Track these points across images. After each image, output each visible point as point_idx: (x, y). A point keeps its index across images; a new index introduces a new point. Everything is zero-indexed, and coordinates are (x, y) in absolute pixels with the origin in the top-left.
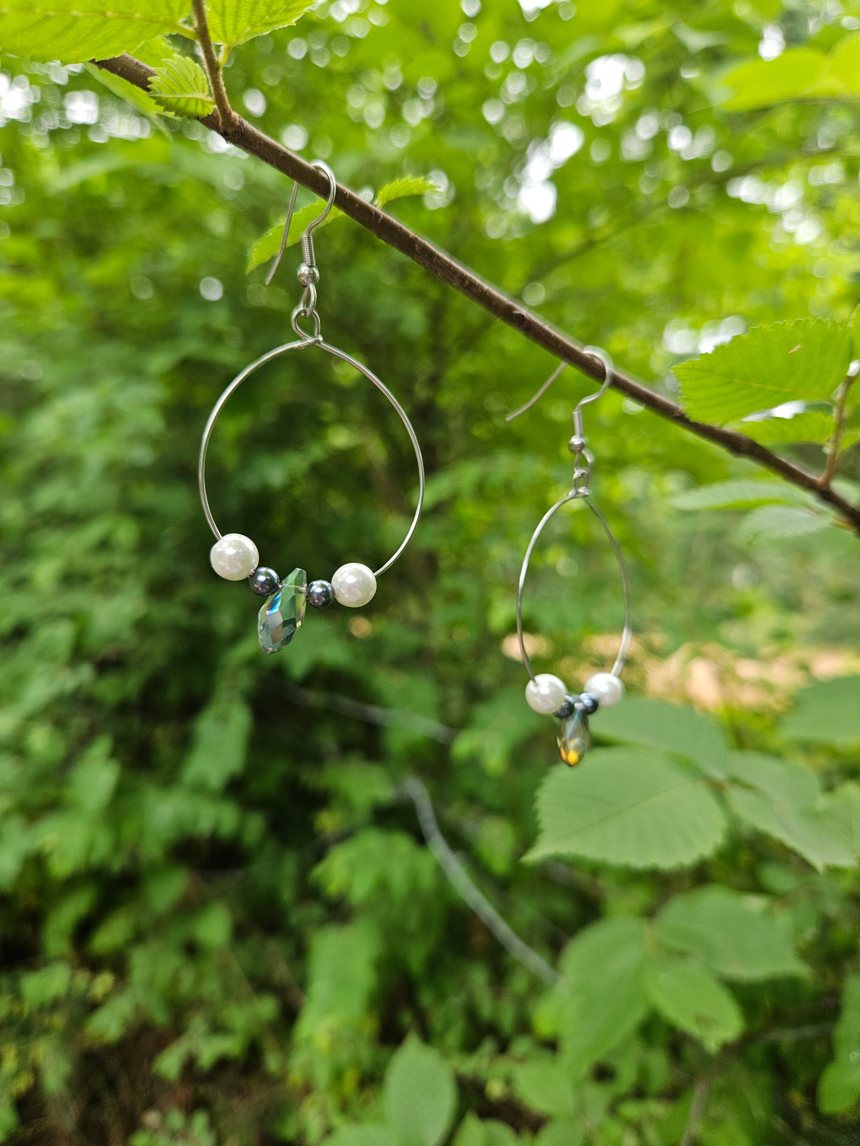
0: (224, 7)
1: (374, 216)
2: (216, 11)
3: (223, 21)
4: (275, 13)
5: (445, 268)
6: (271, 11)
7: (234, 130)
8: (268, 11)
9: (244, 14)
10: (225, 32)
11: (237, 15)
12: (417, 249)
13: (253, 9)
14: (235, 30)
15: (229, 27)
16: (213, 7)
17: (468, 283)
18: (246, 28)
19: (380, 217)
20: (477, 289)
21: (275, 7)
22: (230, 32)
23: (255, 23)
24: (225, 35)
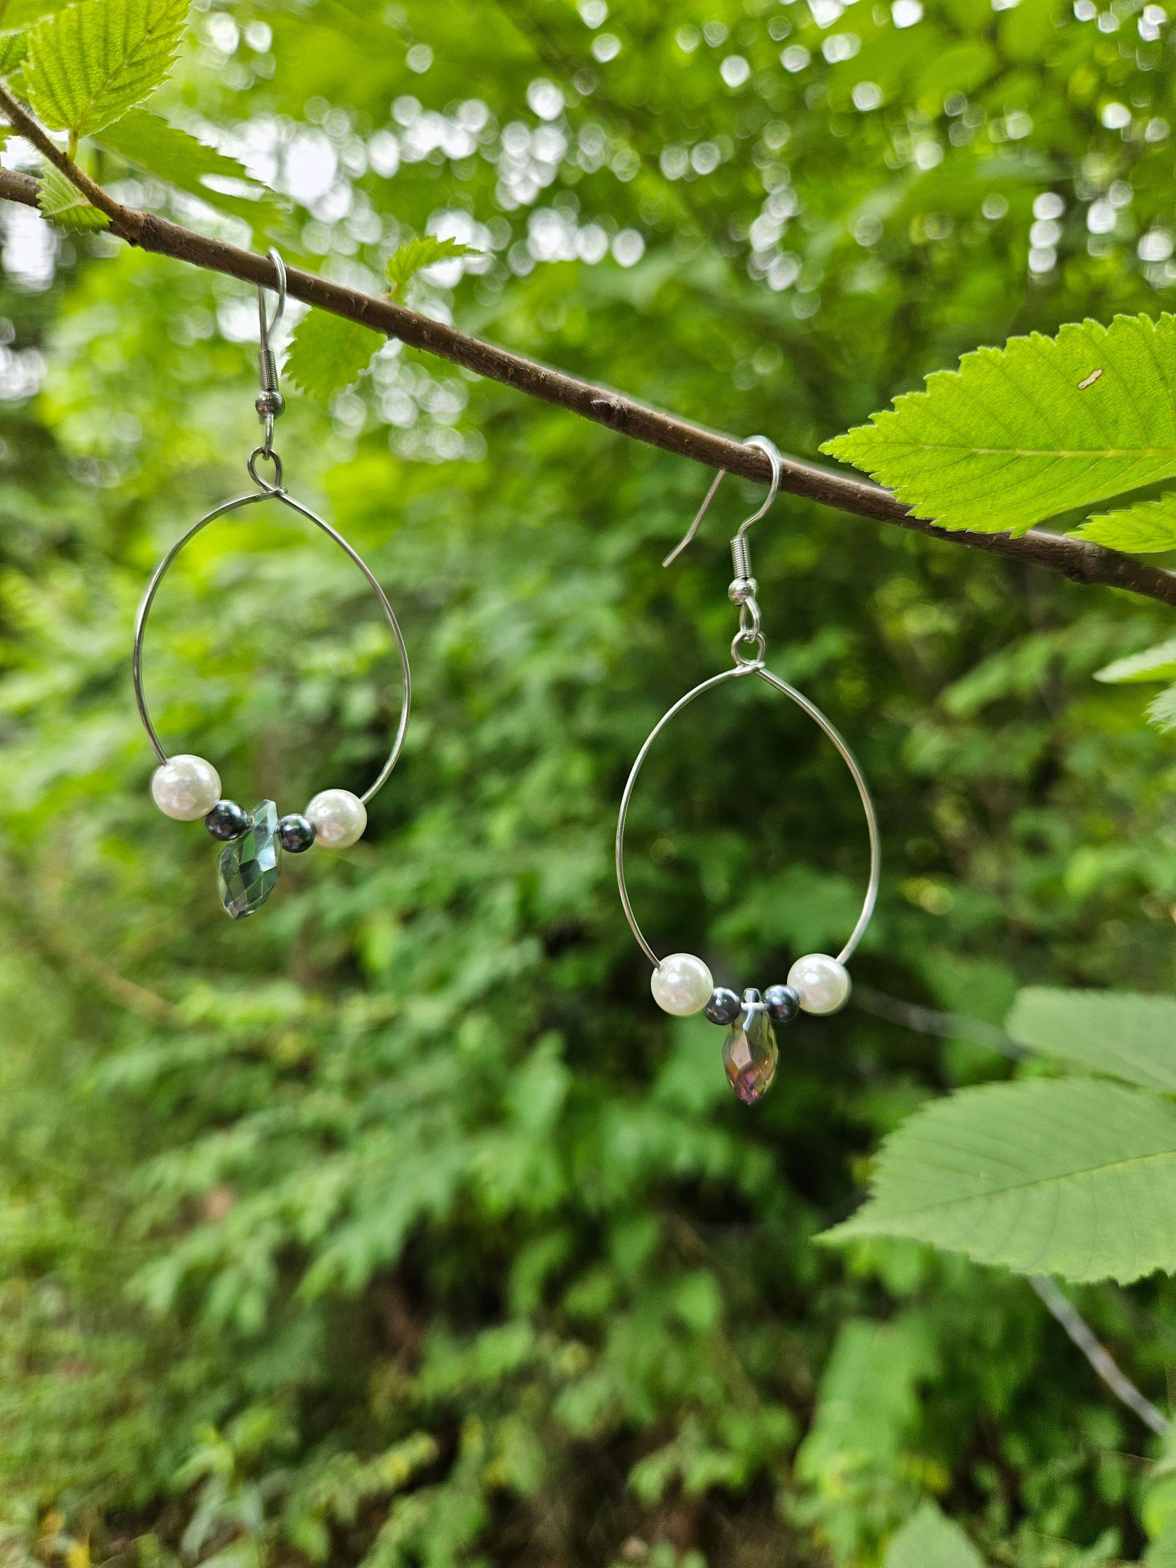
0: (49, 85)
1: (354, 305)
2: (43, 93)
3: (56, 104)
4: (117, 72)
5: (474, 357)
6: (111, 71)
7: (139, 233)
8: (107, 74)
9: (77, 84)
10: (64, 115)
11: (69, 90)
12: (426, 336)
13: (86, 78)
14: (75, 109)
15: (67, 108)
16: (37, 89)
17: (513, 372)
18: (89, 103)
19: (363, 304)
20: (530, 378)
21: (113, 66)
22: (70, 115)
23: (98, 92)
24: (67, 119)
